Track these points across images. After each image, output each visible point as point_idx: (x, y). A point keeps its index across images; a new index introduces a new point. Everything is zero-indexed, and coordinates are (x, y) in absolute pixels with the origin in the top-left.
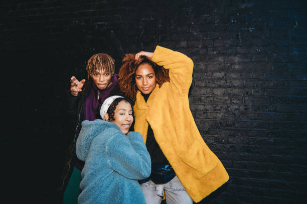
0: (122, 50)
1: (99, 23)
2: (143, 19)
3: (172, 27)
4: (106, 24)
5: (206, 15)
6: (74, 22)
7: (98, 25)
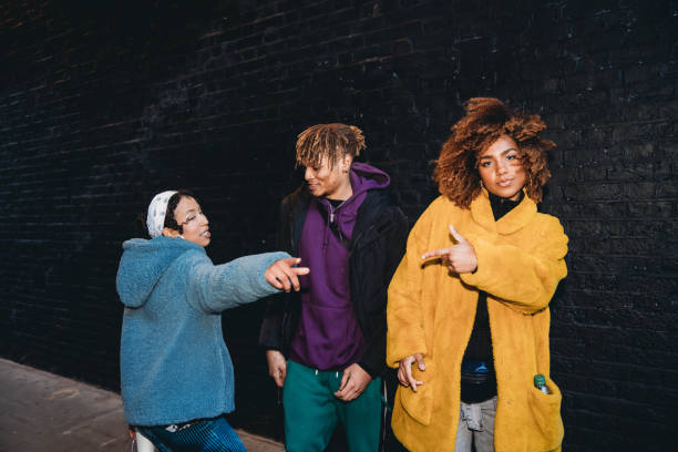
0: (417, 112)
1: (368, 60)
2: (456, 41)
3: (523, 50)
4: (381, 60)
5: (604, 11)
6: (320, 64)
7: (367, 64)
